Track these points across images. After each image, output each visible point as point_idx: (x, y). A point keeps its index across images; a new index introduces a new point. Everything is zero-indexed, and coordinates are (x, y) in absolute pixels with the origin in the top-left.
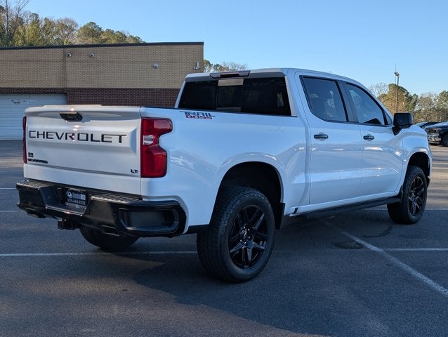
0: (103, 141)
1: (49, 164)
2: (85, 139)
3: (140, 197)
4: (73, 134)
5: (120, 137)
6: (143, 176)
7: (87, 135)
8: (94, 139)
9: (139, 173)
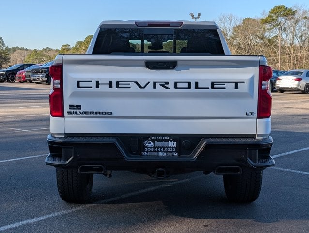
0: (212, 87)
1: (114, 115)
2: (187, 86)
3: (253, 136)
4: (167, 83)
5: (237, 83)
6: (259, 117)
7: (190, 83)
8: (199, 86)
9: (255, 115)
